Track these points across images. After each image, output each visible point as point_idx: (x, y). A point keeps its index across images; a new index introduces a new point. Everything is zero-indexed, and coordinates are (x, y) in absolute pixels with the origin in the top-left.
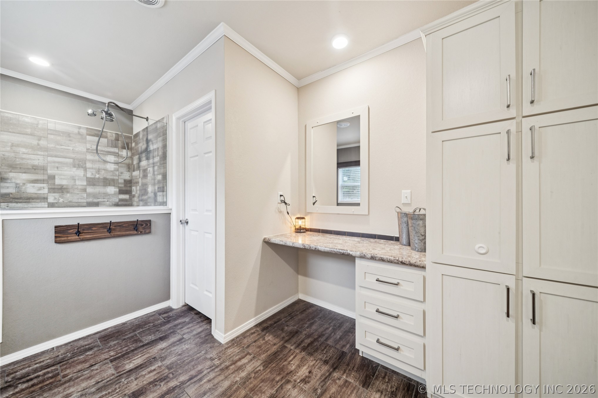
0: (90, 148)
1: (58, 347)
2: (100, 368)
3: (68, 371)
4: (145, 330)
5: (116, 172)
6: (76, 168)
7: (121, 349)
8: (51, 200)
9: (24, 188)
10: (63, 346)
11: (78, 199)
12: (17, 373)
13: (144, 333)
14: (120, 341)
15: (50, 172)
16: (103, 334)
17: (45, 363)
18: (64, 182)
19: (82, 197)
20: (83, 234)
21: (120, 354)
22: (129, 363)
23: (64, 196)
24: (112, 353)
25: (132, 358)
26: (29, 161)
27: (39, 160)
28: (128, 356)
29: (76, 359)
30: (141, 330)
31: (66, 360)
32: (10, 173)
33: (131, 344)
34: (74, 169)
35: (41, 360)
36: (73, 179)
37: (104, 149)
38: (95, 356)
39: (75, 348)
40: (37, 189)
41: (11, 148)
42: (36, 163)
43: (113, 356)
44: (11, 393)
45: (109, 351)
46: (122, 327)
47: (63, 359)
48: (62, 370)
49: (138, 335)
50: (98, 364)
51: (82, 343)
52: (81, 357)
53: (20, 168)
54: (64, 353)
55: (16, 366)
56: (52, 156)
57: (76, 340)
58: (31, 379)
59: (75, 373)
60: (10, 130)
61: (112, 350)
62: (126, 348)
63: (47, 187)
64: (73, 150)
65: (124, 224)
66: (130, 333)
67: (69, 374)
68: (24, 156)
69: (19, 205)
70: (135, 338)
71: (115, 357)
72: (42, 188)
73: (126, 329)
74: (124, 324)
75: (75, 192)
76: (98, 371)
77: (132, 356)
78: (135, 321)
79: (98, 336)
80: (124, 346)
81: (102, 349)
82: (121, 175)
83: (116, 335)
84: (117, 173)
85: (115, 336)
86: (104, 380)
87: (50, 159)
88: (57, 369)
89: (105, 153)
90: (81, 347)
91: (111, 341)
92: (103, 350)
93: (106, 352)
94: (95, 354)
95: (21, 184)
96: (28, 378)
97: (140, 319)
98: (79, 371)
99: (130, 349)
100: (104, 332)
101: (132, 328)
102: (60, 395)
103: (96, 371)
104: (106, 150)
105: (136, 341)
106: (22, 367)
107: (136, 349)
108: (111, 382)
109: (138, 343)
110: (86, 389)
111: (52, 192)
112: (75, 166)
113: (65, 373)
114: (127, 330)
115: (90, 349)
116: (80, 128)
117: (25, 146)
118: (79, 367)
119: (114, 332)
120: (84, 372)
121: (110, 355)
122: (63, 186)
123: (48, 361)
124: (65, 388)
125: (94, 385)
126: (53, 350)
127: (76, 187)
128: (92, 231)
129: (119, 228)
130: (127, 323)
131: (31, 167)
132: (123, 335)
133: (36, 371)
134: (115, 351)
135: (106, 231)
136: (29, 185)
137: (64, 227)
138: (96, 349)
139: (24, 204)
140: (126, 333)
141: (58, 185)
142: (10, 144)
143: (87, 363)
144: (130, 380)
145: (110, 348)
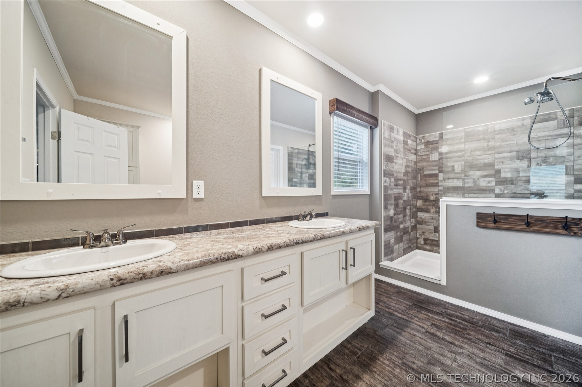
0: (535, 137)
1: (478, 313)
2: (494, 351)
3: (472, 333)
4: (566, 360)
5: (570, 157)
6: (520, 160)
7: (523, 354)
8: (497, 191)
9: (478, 182)
10: (481, 315)
11: (522, 190)
12: (449, 311)
13: (562, 361)
14: (528, 347)
15: (496, 167)
16: (517, 329)
17: (464, 316)
18: (509, 175)
19: (526, 188)
20: (500, 223)
21: (518, 357)
22: (521, 371)
23: (508, 188)
24: (512, 350)
25: (528, 370)
26: (482, 161)
27: (488, 158)
28: (525, 365)
29: (483, 329)
30: (562, 357)
31: (476, 325)
32: (470, 172)
33: (537, 359)
34: (518, 162)
35: (464, 313)
36: (517, 171)
37: (552, 134)
38: (497, 339)
39: (487, 322)
40: (487, 182)
41: (471, 154)
42: (486, 161)
43: (511, 352)
44: (440, 319)
45: (511, 346)
46: (540, 338)
47: (475, 322)
48: (469, 329)
49: (553, 358)
50: (495, 347)
51: (495, 322)
52: (487, 332)
53: (476, 167)
54: (478, 320)
55: (450, 306)
56: (498, 153)
57: (492, 317)
58: (452, 320)
59: (475, 338)
60: (470, 140)
61: (514, 347)
62: (529, 357)
63: (494, 181)
64: (516, 143)
65: (547, 220)
66: (545, 349)
67: (472, 335)
68: (478, 157)
69: (475, 195)
70: (547, 358)
71: (512, 354)
72: (491, 182)
73: (543, 341)
74: (545, 335)
75: (518, 184)
76: (491, 352)
77: (529, 369)
78: (561, 342)
79: (511, 326)
80: (528, 354)
81: (506, 339)
82: (578, 159)
83: (529, 339)
84: (572, 158)
85: (526, 339)
86: (490, 362)
87: (497, 156)
88: (467, 326)
89: (553, 137)
90: (492, 325)
91: (520, 339)
92: (507, 341)
93: (508, 344)
94: (498, 338)
95: (476, 179)
96: (451, 318)
97: (569, 345)
98: (479, 339)
99: (532, 362)
100: (519, 328)
101: (551, 346)
102: (459, 342)
103: (489, 350)
104: (555, 134)
105: (545, 361)
106: (452, 309)
107: (539, 367)
108: (495, 369)
109: (547, 365)
110: (475, 355)
111: (498, 185)
112: (518, 158)
113: (470, 333)
114: (544, 343)
115: (498, 332)
116: (523, 119)
117: (479, 150)
118: (481, 337)
119: (529, 335)
120: (481, 343)
121: (510, 349)
122: (507, 179)
123: (467, 317)
124: (463, 341)
125: (481, 358)
126: (473, 312)
127: (520, 178)
128: (509, 222)
129: (540, 223)
130: (549, 337)
131: (482, 165)
132: (536, 344)
133: (457, 317)
134: (516, 351)
135: (524, 225)
136: (482, 180)
137: (484, 215)
138: (501, 335)
139: (478, 194)
140: (540, 344)
141: (503, 178)
142: (470, 150)
143: (488, 339)
144: (511, 384)
145: (513, 345)
